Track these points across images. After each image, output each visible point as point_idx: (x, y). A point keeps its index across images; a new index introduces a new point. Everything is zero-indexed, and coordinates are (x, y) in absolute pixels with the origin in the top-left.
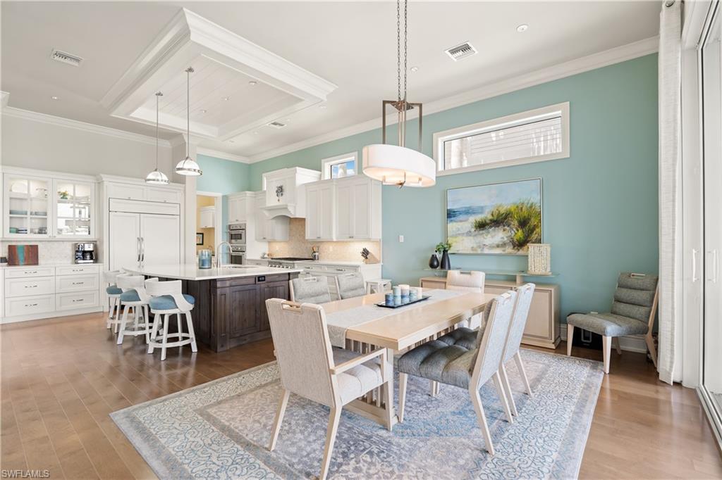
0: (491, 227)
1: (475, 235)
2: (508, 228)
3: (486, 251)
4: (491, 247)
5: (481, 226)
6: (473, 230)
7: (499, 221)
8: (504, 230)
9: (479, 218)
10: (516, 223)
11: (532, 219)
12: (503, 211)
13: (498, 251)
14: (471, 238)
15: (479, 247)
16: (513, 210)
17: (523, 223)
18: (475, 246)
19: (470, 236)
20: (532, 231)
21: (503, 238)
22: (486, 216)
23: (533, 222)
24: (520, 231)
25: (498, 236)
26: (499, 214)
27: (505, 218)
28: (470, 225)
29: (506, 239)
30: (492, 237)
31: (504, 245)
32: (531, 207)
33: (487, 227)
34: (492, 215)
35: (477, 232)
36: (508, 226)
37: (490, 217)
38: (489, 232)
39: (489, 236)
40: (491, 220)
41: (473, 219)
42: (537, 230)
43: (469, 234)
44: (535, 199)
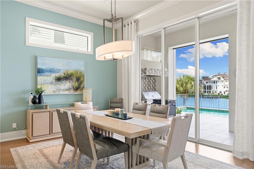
0: (64, 80)
1: (55, 84)
2: (72, 81)
3: (61, 93)
4: (64, 90)
5: (59, 79)
6: (54, 81)
7: (67, 77)
8: (70, 82)
9: (58, 75)
10: (75, 79)
11: (82, 78)
12: (69, 73)
13: (67, 92)
14: (53, 85)
15: (58, 90)
16: (74, 73)
17: (78, 79)
18: (55, 90)
19: (52, 84)
20: (81, 83)
21: (69, 86)
22: (61, 74)
23: (82, 79)
24: (77, 83)
25: (67, 85)
26: (68, 74)
27: (70, 76)
28: (52, 78)
29: (70, 86)
30: (64, 85)
31: (70, 89)
32: (81, 72)
33: (62, 80)
34: (64, 74)
35: (56, 82)
36: (72, 80)
37: (63, 75)
38: (62, 83)
39: (63, 85)
40: (64, 77)
41: (54, 75)
42: (83, 83)
43: (51, 83)
44: (82, 69)
